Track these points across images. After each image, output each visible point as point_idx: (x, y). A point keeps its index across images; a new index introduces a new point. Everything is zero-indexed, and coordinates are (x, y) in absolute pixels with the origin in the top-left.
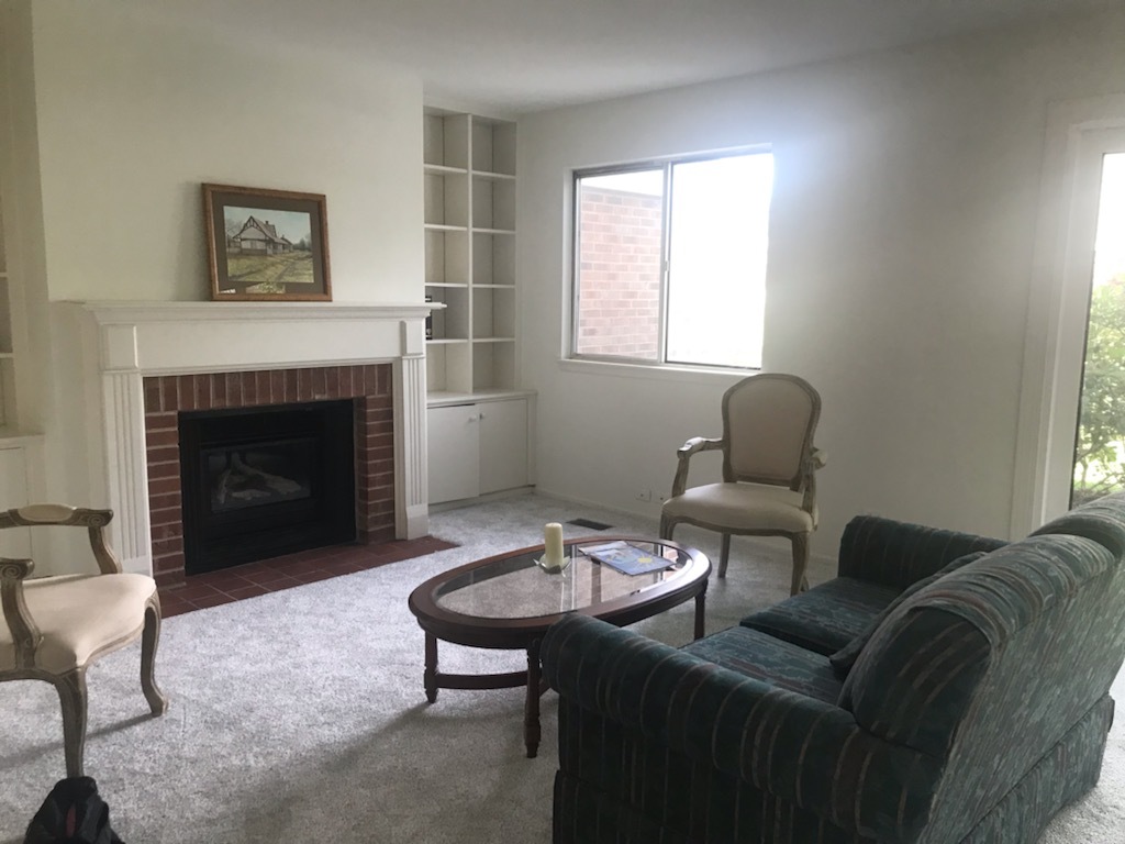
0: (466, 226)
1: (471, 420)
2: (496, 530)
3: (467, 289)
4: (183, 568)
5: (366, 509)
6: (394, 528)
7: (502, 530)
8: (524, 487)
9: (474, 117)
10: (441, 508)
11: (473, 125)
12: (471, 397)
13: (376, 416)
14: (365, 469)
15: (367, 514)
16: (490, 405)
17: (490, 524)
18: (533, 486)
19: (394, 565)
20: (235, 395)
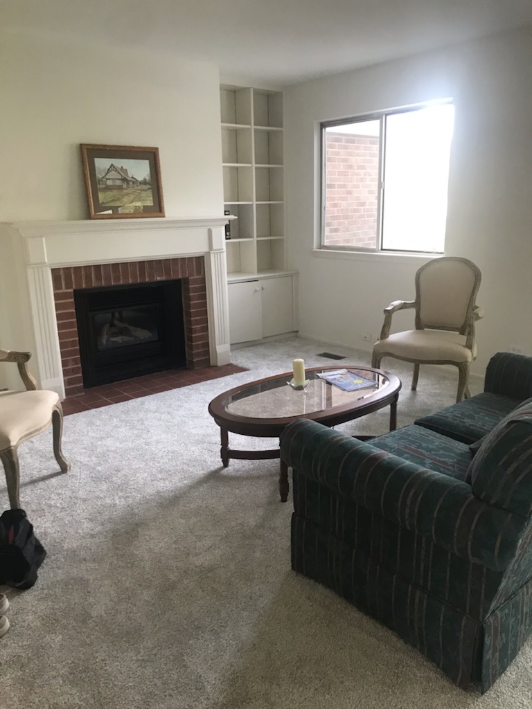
0: (251, 163)
1: (256, 291)
2: (272, 360)
3: (252, 205)
4: (82, 384)
5: (191, 348)
6: (209, 358)
7: (275, 360)
8: (291, 332)
9: (254, 90)
10: (237, 346)
11: (254, 94)
12: (256, 276)
13: (195, 290)
14: (190, 322)
15: (192, 350)
16: (269, 281)
17: (268, 356)
18: (297, 332)
19: (209, 382)
20: (108, 278)
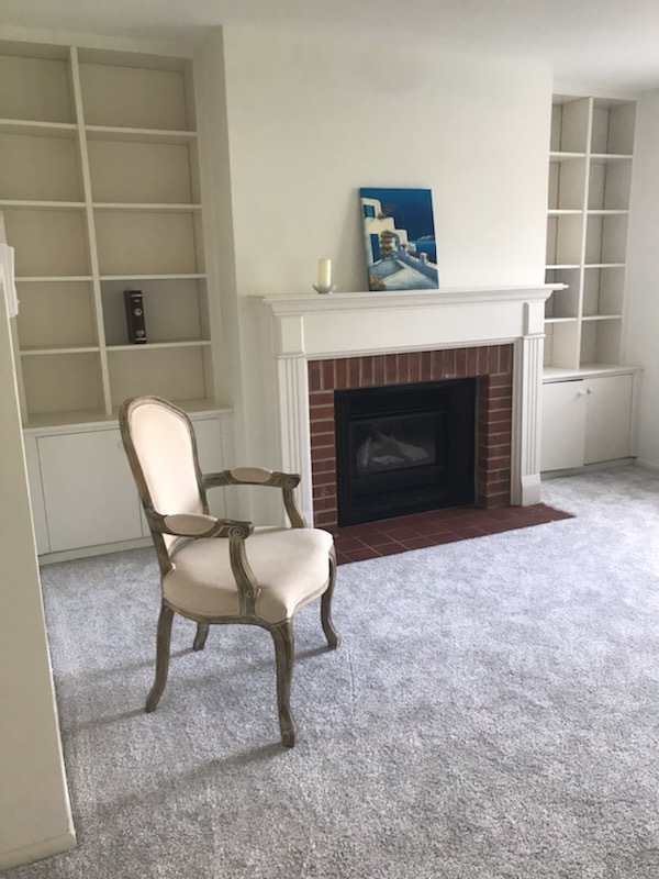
0: (582, 209)
1: (579, 395)
2: (607, 503)
3: (579, 270)
4: (336, 522)
5: (485, 477)
6: (509, 494)
7: (613, 503)
8: (626, 458)
9: (596, 101)
10: (550, 475)
11: (594, 107)
12: (577, 373)
13: (497, 393)
14: (485, 441)
15: (486, 481)
16: (597, 381)
17: (598, 495)
18: (634, 458)
19: (515, 532)
20: (380, 376)
